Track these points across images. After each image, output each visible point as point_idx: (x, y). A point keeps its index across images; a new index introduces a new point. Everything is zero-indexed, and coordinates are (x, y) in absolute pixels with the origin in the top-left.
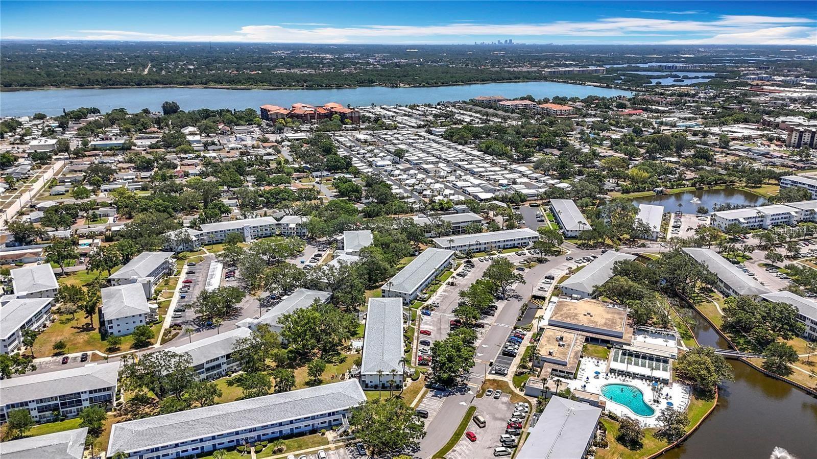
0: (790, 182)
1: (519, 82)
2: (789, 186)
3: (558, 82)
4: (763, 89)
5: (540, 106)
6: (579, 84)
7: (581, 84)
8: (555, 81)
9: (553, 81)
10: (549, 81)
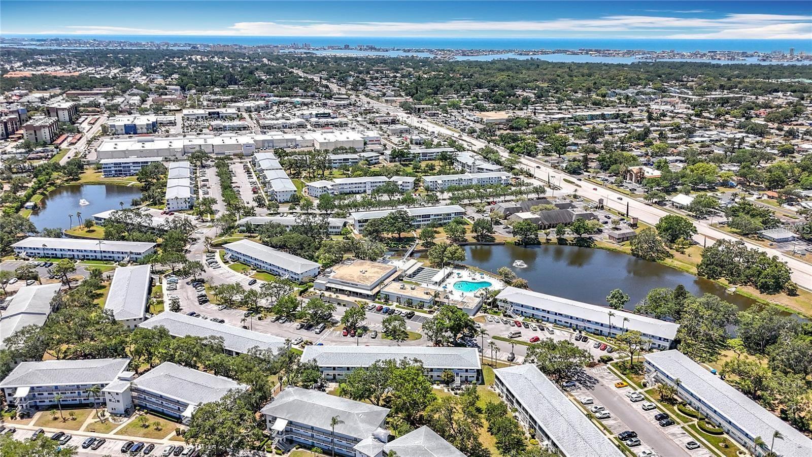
0: (113, 165)
2: (113, 168)
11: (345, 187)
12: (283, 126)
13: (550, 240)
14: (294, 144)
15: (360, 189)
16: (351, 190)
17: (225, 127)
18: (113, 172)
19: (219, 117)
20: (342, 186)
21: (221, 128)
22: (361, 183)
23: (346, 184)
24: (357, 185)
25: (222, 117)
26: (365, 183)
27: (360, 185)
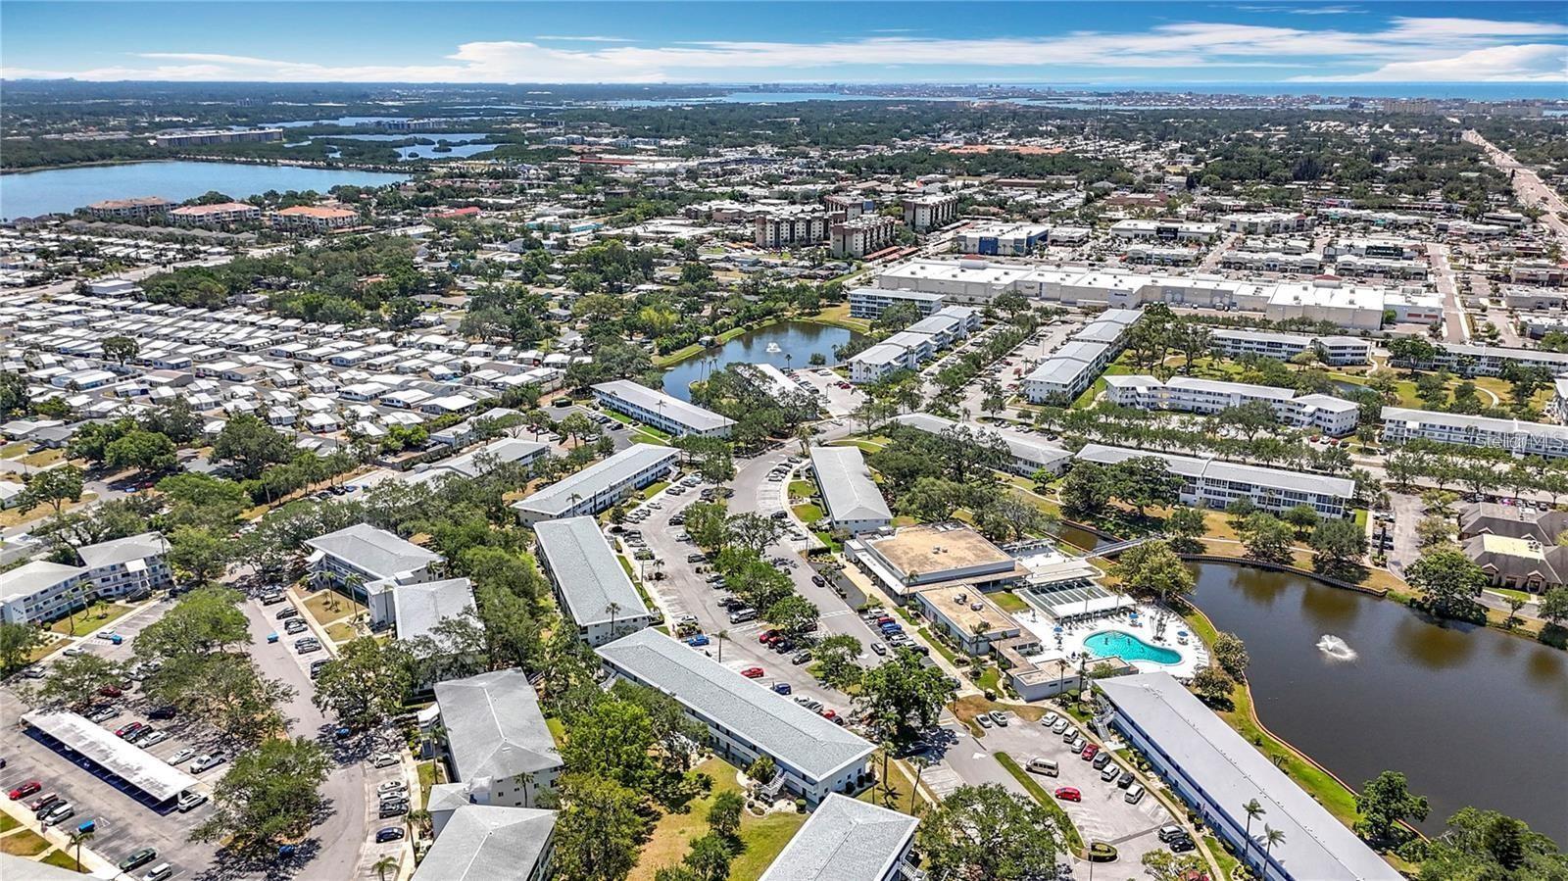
1: (113, 165)
3: (208, 161)
4: (600, 158)
5: (282, 212)
6: (262, 163)
7: (268, 164)
8: (202, 160)
9: (196, 160)
10: (184, 159)
11: (1184, 396)
12: (1268, 265)
13: (1521, 622)
14: (1227, 301)
15: (1216, 406)
16: (1197, 404)
17: (1149, 256)
18: (864, 310)
19: (1175, 238)
20: (1177, 394)
21: (1142, 258)
22: (1221, 395)
23: (1186, 391)
24: (1211, 398)
25: (1182, 239)
26: (1229, 396)
27: (1217, 399)
